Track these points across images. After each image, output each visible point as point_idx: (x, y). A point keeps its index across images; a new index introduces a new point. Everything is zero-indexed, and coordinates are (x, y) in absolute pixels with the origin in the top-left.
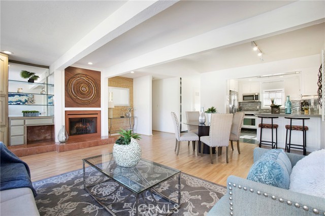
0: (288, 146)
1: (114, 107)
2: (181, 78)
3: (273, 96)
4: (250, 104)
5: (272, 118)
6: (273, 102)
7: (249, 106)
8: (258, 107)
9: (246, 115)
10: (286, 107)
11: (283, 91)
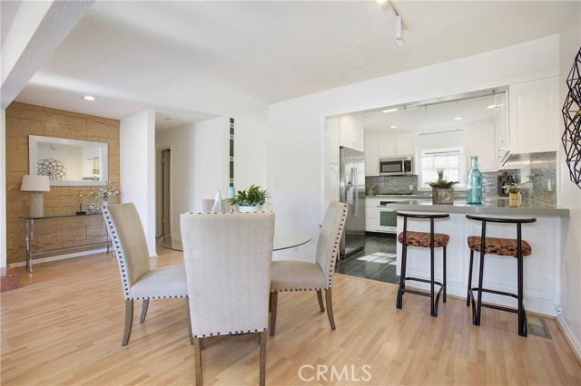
0: (475, 294)
1: (49, 190)
2: (232, 121)
3: (440, 162)
4: (395, 181)
5: (432, 217)
6: (441, 175)
7: (394, 184)
8: (411, 188)
9: (383, 203)
10: (469, 187)
11: (462, 152)
